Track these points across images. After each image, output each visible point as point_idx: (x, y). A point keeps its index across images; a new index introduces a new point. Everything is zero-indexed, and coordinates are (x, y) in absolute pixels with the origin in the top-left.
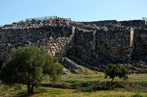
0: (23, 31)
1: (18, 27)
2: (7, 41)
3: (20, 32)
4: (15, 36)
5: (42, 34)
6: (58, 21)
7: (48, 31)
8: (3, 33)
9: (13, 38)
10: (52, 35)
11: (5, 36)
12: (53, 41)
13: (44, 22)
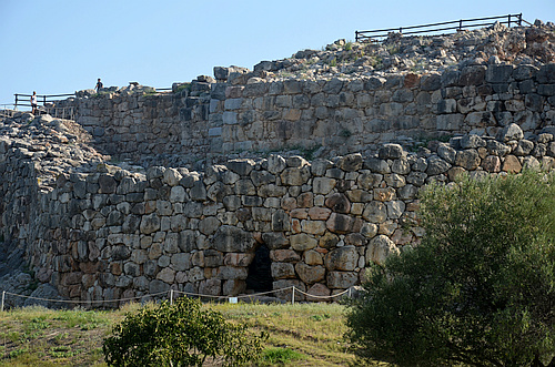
0: (355, 94)
1: (328, 71)
2: (274, 141)
3: (343, 98)
4: (313, 116)
5: (458, 112)
6: (540, 39)
7: (487, 93)
8: (259, 102)
9: (307, 129)
10: (513, 113)
11: (267, 117)
12: (525, 146)
13: (460, 46)
